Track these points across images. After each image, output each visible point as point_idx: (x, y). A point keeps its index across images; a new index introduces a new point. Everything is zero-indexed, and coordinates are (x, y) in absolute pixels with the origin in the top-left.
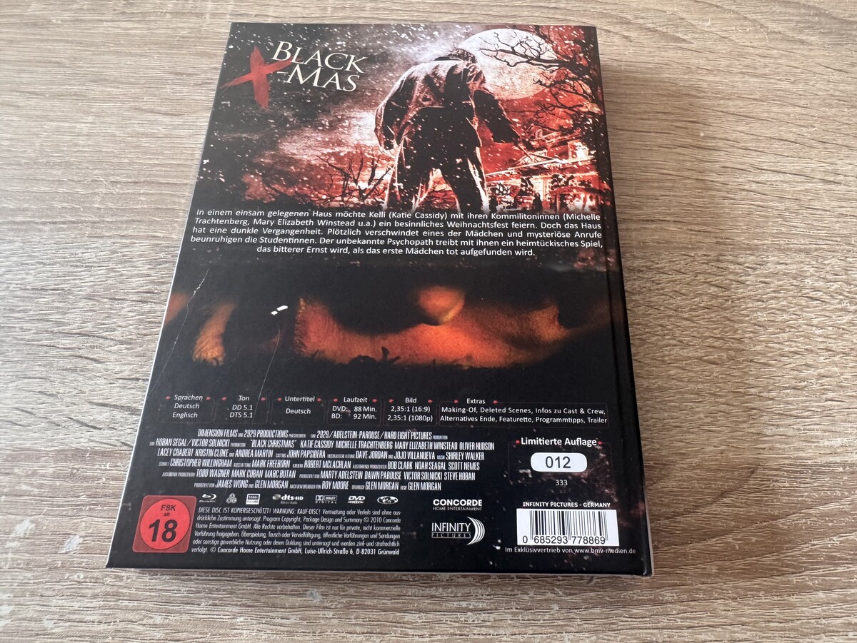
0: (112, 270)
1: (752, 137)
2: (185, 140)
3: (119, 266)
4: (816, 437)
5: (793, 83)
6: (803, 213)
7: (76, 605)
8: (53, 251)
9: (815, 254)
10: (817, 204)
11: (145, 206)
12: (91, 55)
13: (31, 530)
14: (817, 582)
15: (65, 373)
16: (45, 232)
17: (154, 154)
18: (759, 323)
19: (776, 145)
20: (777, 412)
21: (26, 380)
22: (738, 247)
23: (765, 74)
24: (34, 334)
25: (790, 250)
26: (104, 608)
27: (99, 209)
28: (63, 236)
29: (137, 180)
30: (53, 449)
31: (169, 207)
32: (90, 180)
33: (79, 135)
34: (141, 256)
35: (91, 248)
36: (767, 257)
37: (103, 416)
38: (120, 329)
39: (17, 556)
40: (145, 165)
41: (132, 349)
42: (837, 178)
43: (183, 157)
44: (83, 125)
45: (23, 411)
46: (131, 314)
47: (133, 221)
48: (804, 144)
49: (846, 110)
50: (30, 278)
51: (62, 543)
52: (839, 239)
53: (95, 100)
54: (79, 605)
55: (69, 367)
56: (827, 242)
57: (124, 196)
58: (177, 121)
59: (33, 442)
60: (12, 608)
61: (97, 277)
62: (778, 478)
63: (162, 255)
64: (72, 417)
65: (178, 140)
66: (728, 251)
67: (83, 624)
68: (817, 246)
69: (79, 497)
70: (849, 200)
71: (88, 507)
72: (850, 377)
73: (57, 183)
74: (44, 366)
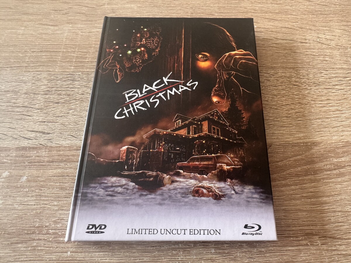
0: (34, 83)
1: (274, 27)
2: (59, 35)
3: (37, 82)
4: (294, 134)
5: (291, 6)
6: (292, 54)
7: (26, 199)
8: (11, 77)
9: (297, 69)
10: (298, 51)
11: (45, 60)
12: (23, 4)
13: (8, 175)
14: (291, 183)
15: (18, 120)
16: (8, 70)
17: (48, 41)
18: (275, 95)
19: (283, 29)
20: (280, 125)
21: (4, 124)
22: (267, 67)
23: (280, 3)
24: (6, 107)
25: (287, 68)
26: (36, 200)
27: (28, 61)
28: (15, 72)
29: (42, 51)
30: (15, 147)
31: (54, 60)
32: (23, 51)
33: (19, 34)
34: (44, 78)
35: (25, 76)
36: (279, 71)
37: (33, 135)
38: (37, 104)
39: (3, 184)
40: (45, 45)
41: (43, 111)
42: (306, 41)
43: (59, 41)
44: (20, 31)
45: (3, 134)
46: (41, 99)
47: (41, 65)
48: (294, 29)
49: (311, 16)
50: (3, 87)
51: (20, 179)
52: (305, 63)
53: (24, 21)
54: (27, 199)
55: (19, 118)
56: (301, 65)
57: (37, 56)
58: (56, 28)
59: (7, 145)
60: (3, 201)
61: (28, 86)
62: (279, 148)
63: (52, 77)
64: (21, 136)
65: (57, 35)
66: (264, 69)
67: (28, 206)
68: (297, 66)
69: (25, 163)
70: (310, 49)
71: (28, 167)
72: (307, 112)
73: (11, 52)
74: (10, 118)
